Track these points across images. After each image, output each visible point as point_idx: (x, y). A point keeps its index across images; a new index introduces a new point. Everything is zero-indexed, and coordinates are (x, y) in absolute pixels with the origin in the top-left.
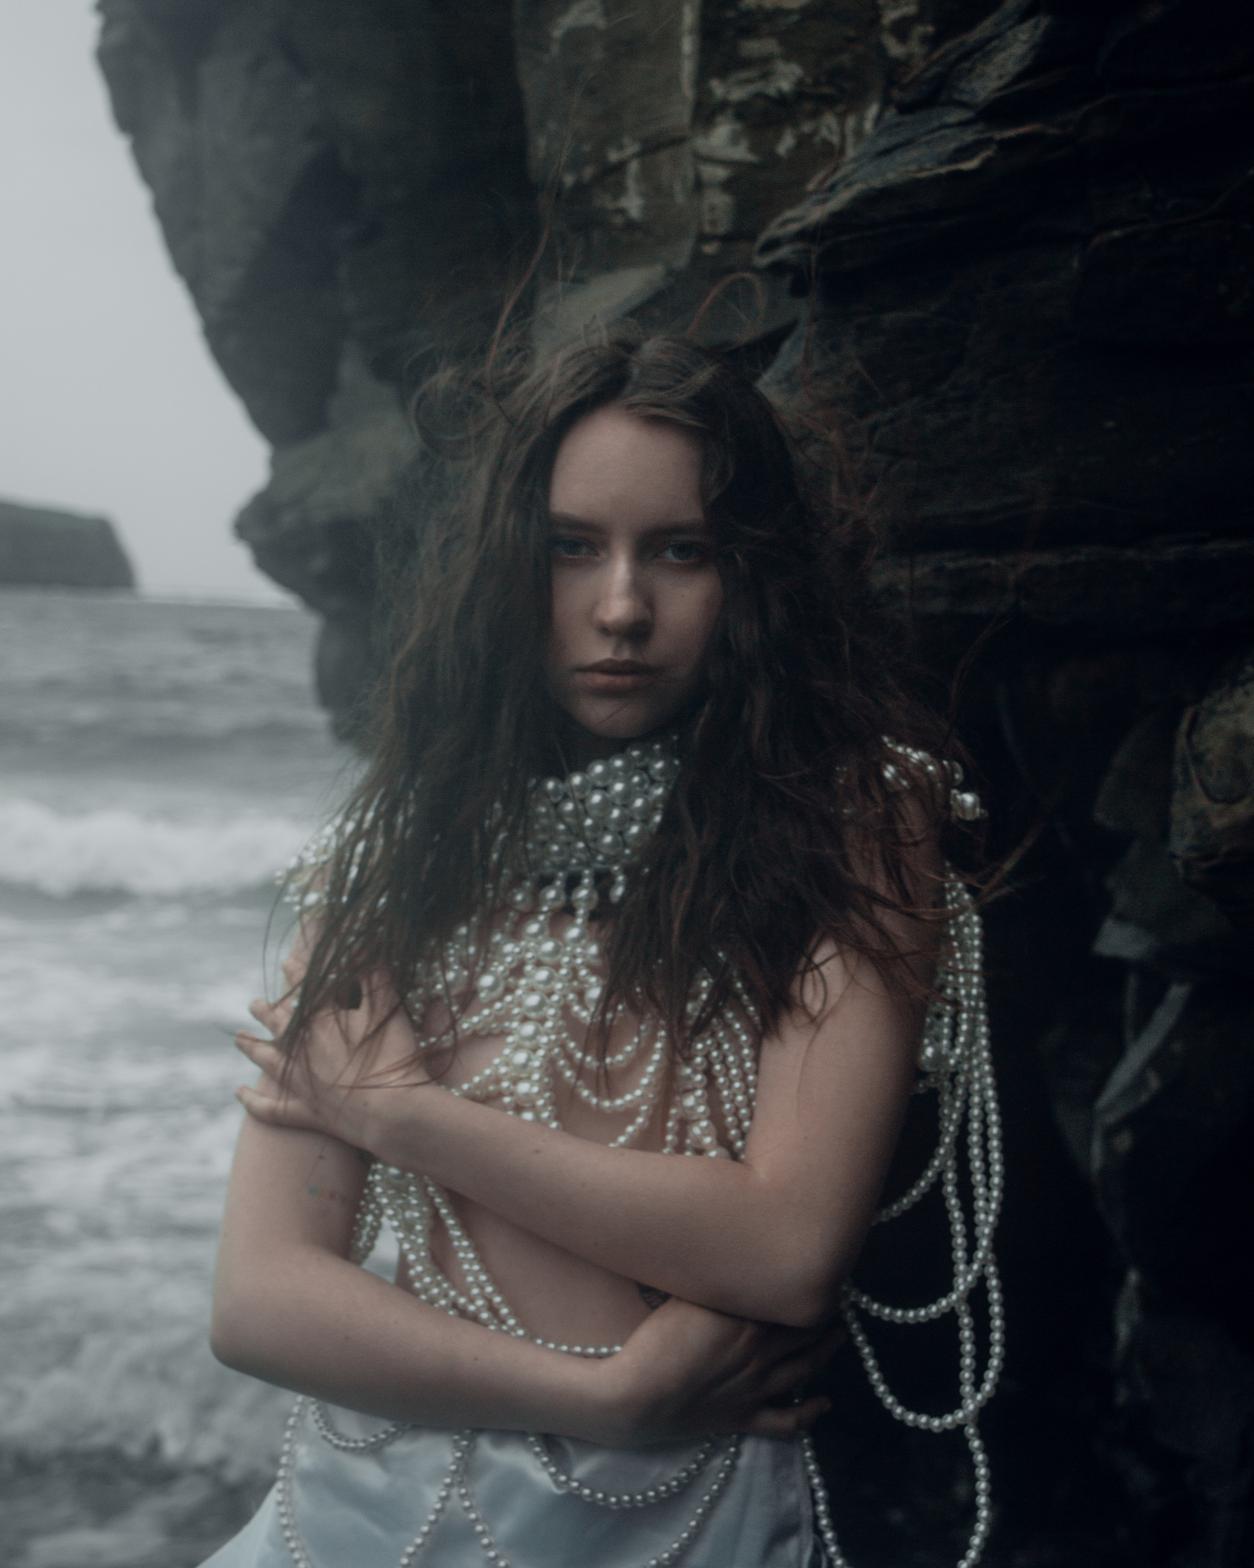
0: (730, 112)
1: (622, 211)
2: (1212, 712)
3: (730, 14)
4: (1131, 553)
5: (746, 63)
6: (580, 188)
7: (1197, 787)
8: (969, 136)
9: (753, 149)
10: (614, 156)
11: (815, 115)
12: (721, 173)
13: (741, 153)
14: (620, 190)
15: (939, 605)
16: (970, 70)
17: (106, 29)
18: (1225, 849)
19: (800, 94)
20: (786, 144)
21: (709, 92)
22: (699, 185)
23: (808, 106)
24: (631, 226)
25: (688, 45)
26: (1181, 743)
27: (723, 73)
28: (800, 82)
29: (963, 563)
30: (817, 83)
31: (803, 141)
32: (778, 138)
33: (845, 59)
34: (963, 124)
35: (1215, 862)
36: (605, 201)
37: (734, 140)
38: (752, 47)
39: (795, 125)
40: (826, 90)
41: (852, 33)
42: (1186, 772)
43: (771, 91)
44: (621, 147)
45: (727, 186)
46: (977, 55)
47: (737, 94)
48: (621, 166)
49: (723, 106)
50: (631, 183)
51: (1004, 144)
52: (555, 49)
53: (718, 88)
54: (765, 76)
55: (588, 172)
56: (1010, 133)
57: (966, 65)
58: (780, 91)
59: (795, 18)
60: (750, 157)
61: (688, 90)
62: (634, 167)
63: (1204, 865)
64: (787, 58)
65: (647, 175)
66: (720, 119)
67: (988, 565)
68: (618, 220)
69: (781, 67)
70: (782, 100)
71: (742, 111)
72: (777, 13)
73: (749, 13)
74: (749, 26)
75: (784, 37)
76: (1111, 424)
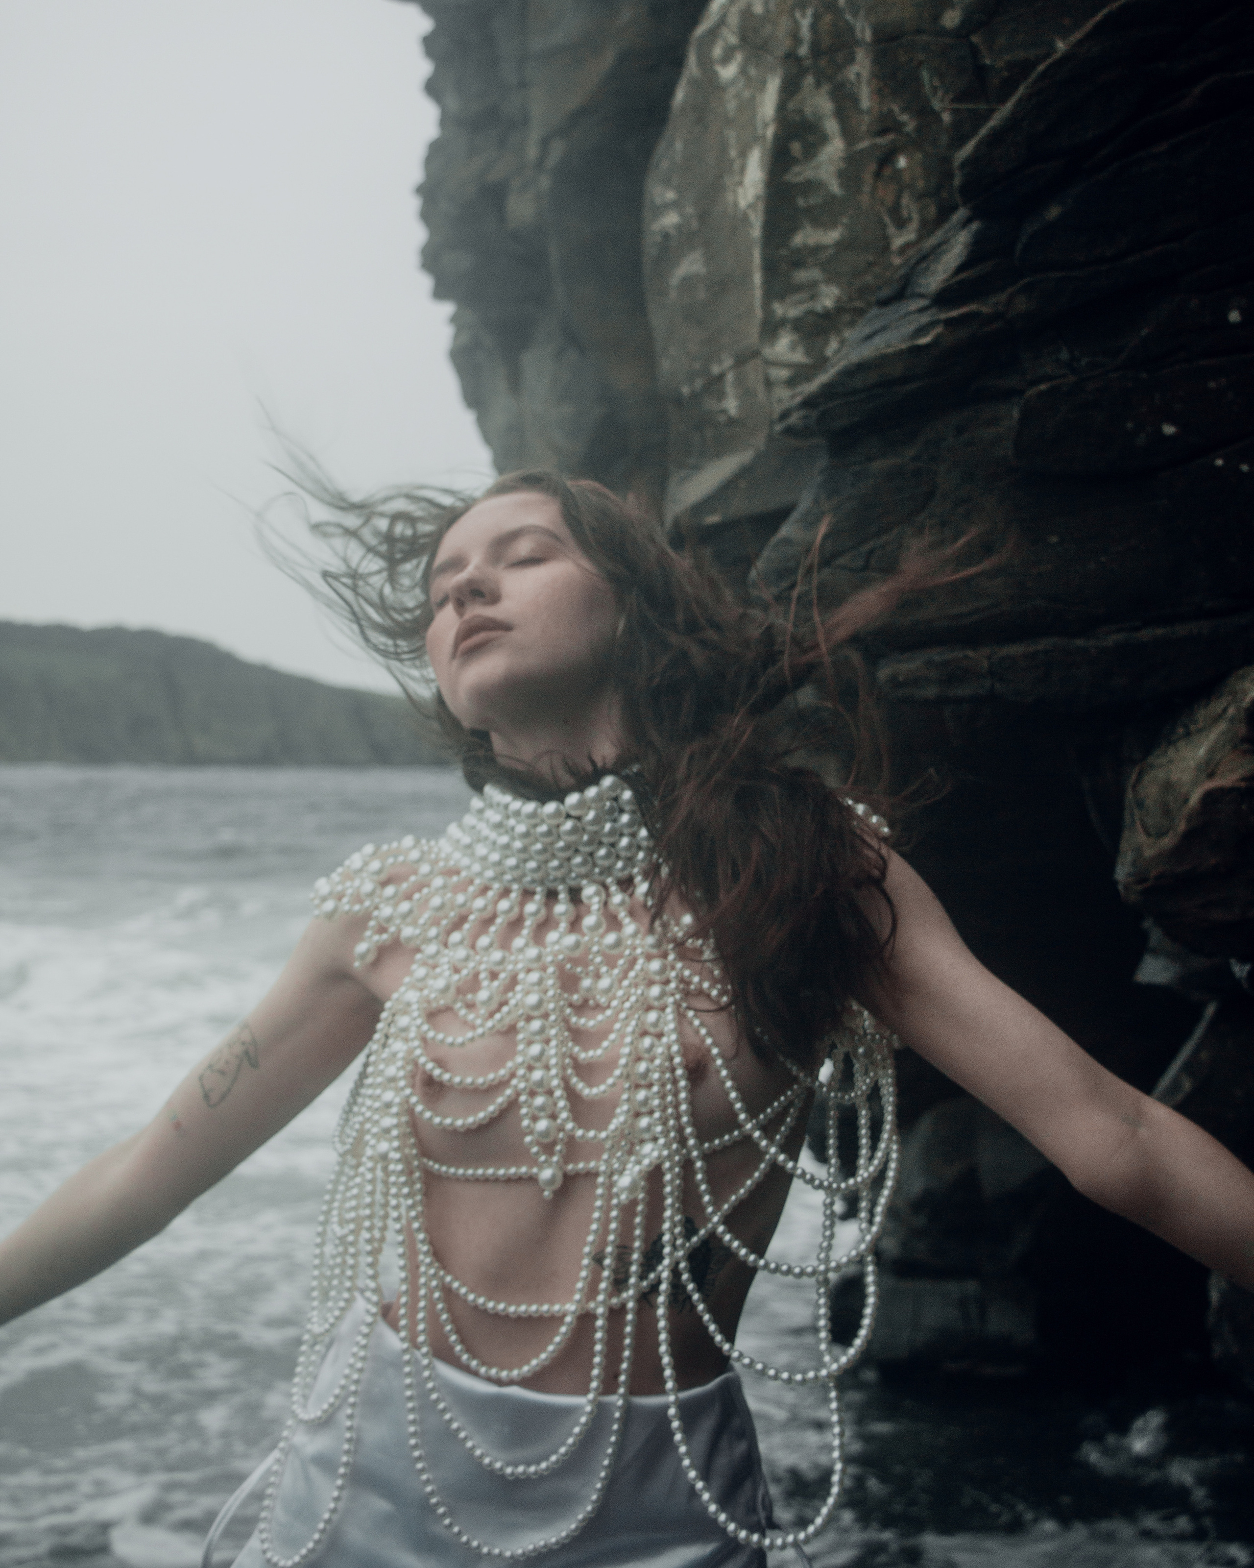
0: (789, 326)
1: (724, 411)
2: (1152, 766)
3: (784, 252)
4: (1079, 642)
5: (799, 288)
6: (695, 397)
7: (1139, 827)
8: (925, 319)
9: (808, 353)
10: (716, 370)
11: (850, 324)
12: (784, 373)
13: (799, 357)
14: (721, 395)
15: (931, 692)
16: (927, 269)
17: (456, 336)
18: (1153, 873)
19: (840, 309)
20: (830, 348)
21: (773, 312)
22: (769, 384)
23: (847, 318)
24: (732, 422)
25: (757, 278)
26: (1130, 795)
27: (781, 297)
28: (838, 300)
29: (948, 656)
30: (851, 299)
32: (826, 343)
33: (869, 279)
34: (922, 310)
35: (1147, 884)
36: (710, 404)
37: (793, 347)
38: (802, 276)
39: (838, 332)
40: (858, 304)
41: (870, 258)
42: (1132, 815)
43: (818, 308)
44: (720, 362)
45: (789, 382)
46: (931, 258)
47: (794, 312)
48: (721, 377)
49: (783, 322)
50: (730, 389)
51: (949, 323)
52: (673, 294)
53: (779, 309)
54: (813, 297)
55: (699, 383)
56: (954, 313)
57: (924, 265)
58: (824, 308)
59: (831, 251)
60: (805, 359)
61: (759, 313)
62: (730, 377)
63: (1139, 888)
64: (828, 281)
65: (740, 381)
66: (781, 332)
67: (966, 657)
68: (722, 418)
69: (824, 289)
70: (827, 315)
71: (797, 325)
72: (818, 249)
73: (798, 250)
74: (798, 260)
75: (824, 266)
76: (1054, 539)
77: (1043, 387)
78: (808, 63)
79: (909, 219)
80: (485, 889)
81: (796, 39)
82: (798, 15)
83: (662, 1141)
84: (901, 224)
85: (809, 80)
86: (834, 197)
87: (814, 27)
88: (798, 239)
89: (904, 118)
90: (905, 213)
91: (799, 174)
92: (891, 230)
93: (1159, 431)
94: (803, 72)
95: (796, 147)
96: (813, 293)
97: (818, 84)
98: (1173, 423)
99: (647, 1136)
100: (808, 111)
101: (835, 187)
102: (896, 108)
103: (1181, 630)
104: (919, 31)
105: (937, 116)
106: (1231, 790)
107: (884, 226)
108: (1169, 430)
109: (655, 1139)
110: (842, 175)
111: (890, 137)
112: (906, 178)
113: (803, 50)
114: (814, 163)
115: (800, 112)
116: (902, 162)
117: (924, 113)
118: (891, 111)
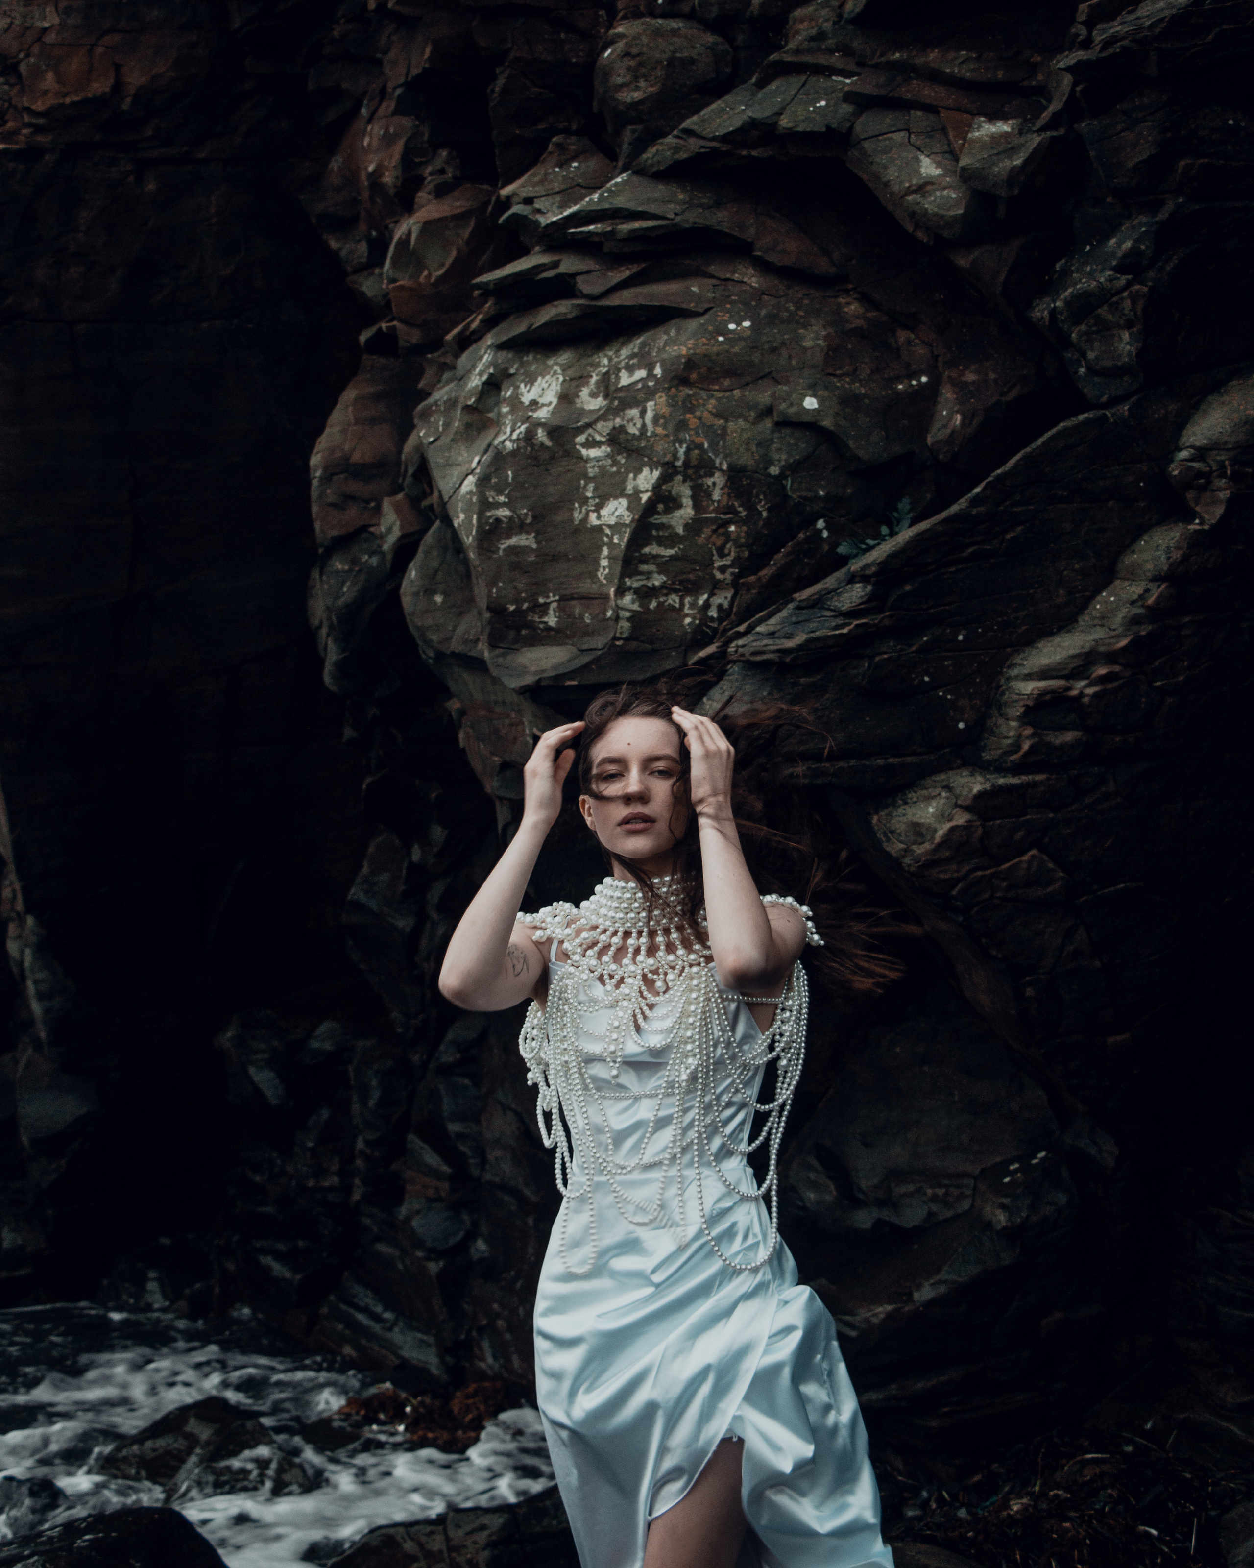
0: (632, 591)
1: (545, 623)
3: (637, 554)
5: (641, 573)
6: (520, 611)
9: (640, 606)
10: (542, 600)
11: (666, 595)
12: (628, 614)
13: (636, 607)
14: (545, 613)
19: (663, 586)
20: (653, 605)
21: (625, 583)
22: (618, 619)
23: (665, 591)
24: (549, 629)
27: (630, 577)
28: (663, 582)
31: (660, 604)
32: (650, 602)
33: (692, 577)
36: (535, 618)
37: (633, 602)
38: (644, 568)
39: (658, 598)
40: (677, 587)
41: (696, 567)
43: (650, 584)
44: (547, 597)
45: (629, 619)
47: (636, 585)
48: (547, 605)
49: (630, 588)
50: (551, 611)
51: (858, 625)
52: (501, 553)
53: (628, 582)
54: (649, 579)
55: (525, 605)
56: (862, 621)
58: (654, 585)
59: (666, 559)
60: (639, 609)
62: (554, 606)
64: (659, 573)
65: (561, 609)
66: (627, 593)
68: (541, 626)
69: (656, 576)
70: (654, 588)
71: (637, 591)
72: (658, 556)
73: (645, 554)
74: (645, 559)
75: (658, 565)
76: (868, 719)
77: (885, 656)
78: (681, 469)
79: (729, 554)
80: (605, 931)
81: (675, 457)
82: (677, 445)
83: (698, 1057)
84: (722, 555)
85: (680, 478)
86: (677, 534)
87: (686, 453)
88: (647, 550)
89: (740, 509)
90: (726, 551)
91: (657, 519)
92: (715, 557)
93: (923, 680)
94: (676, 472)
95: (661, 507)
96: (648, 575)
97: (684, 481)
98: (928, 676)
99: (690, 1054)
100: (674, 492)
101: (680, 530)
102: (736, 504)
103: (909, 759)
104: (756, 472)
105: (760, 513)
106: (961, 826)
107: (713, 555)
108: (926, 679)
109: (695, 1055)
110: (686, 526)
111: (730, 516)
112: (733, 536)
113: (679, 463)
114: (670, 516)
115: (670, 491)
116: (732, 528)
117: (751, 509)
118: (733, 504)
